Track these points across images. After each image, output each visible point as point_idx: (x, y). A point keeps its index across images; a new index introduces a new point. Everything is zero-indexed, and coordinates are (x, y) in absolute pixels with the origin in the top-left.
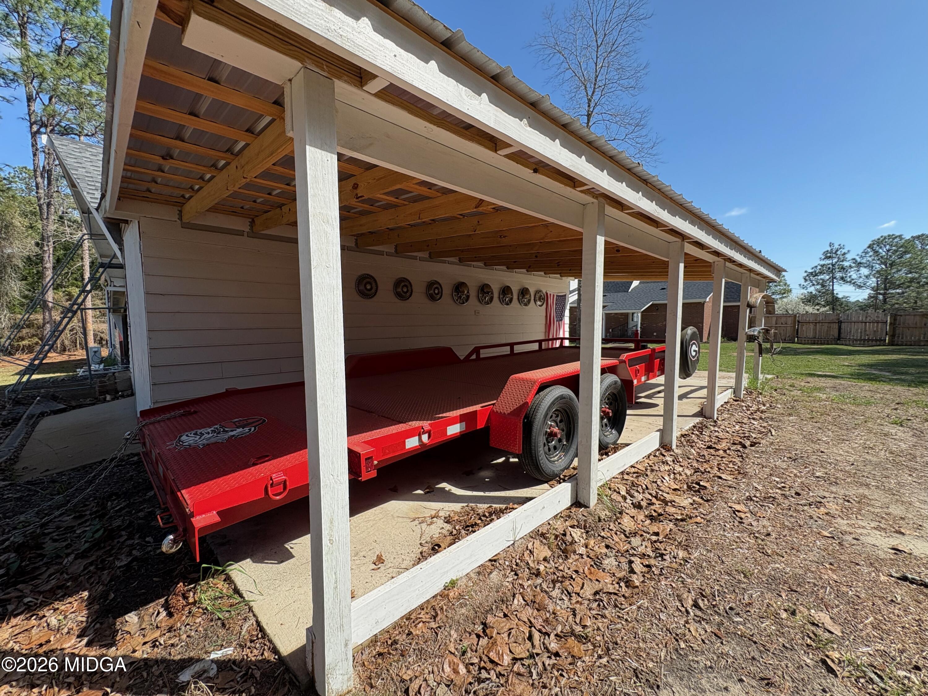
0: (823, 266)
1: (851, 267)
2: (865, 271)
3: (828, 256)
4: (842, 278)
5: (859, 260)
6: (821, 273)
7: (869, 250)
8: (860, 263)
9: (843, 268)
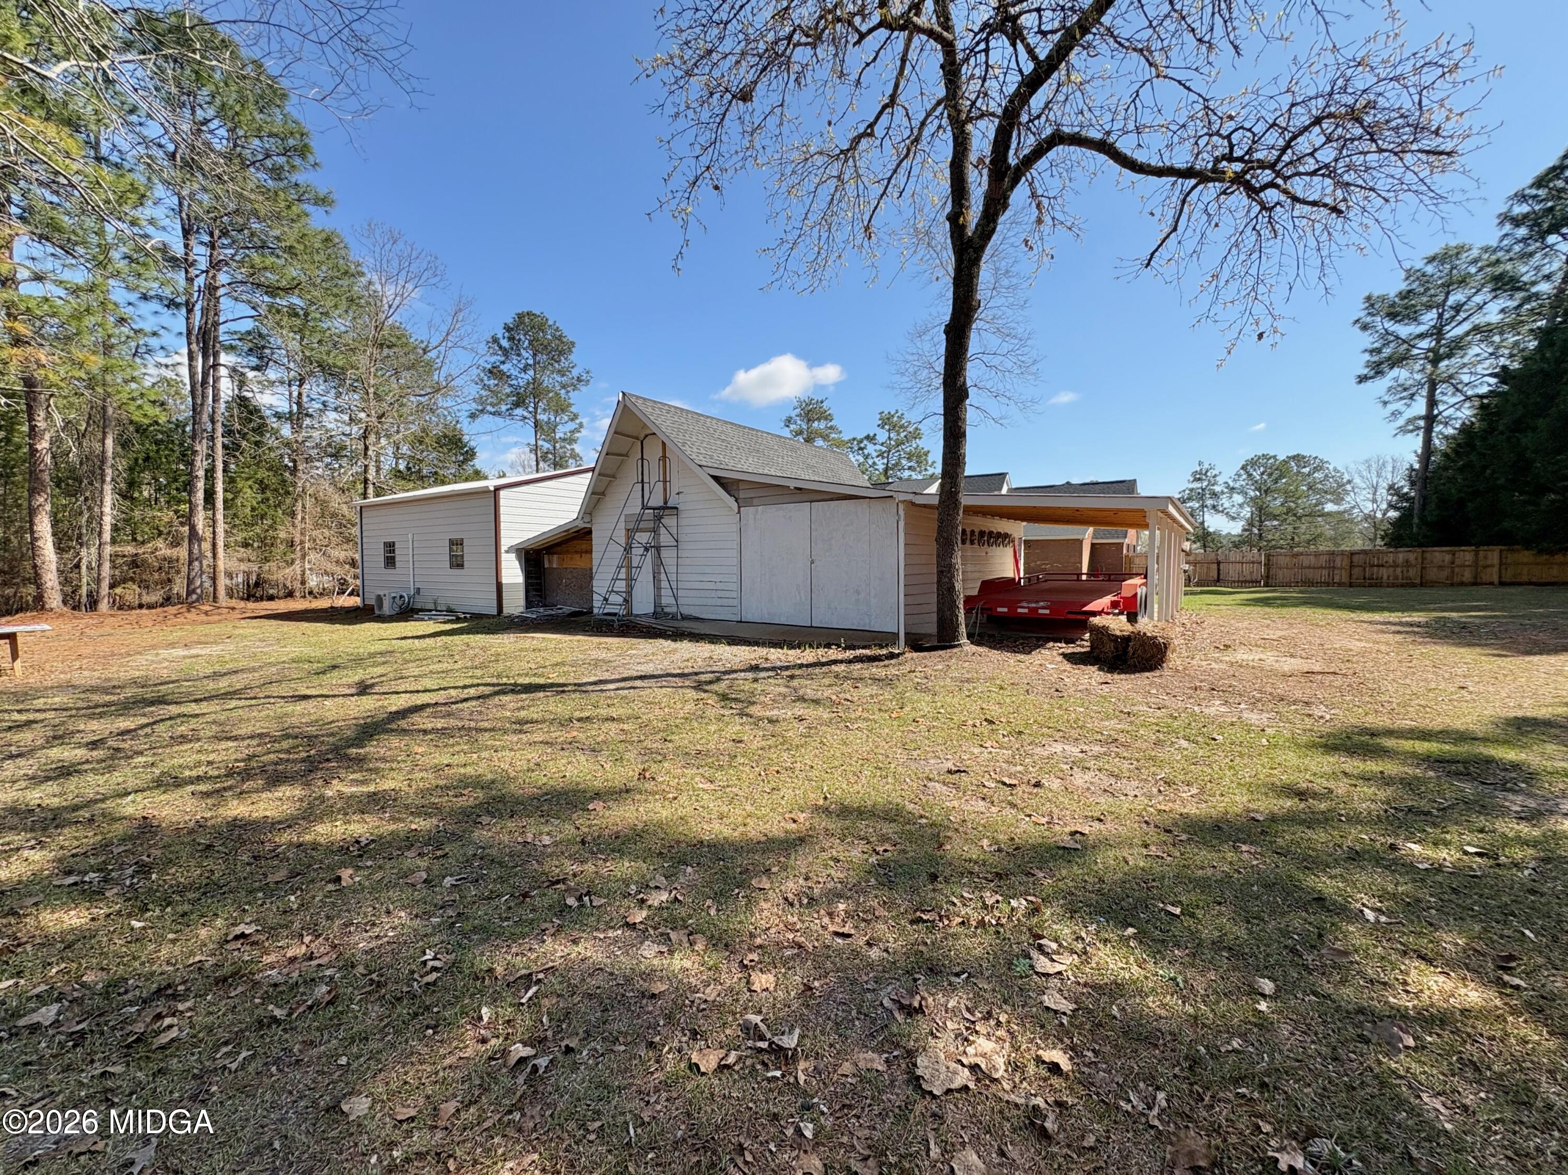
0: (1191, 490)
1: (1223, 493)
2: (1238, 498)
3: (1198, 477)
4: (1214, 507)
5: (1231, 484)
6: (1190, 499)
7: (1242, 472)
8: (1233, 488)
9: (1214, 495)
